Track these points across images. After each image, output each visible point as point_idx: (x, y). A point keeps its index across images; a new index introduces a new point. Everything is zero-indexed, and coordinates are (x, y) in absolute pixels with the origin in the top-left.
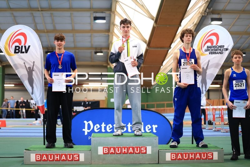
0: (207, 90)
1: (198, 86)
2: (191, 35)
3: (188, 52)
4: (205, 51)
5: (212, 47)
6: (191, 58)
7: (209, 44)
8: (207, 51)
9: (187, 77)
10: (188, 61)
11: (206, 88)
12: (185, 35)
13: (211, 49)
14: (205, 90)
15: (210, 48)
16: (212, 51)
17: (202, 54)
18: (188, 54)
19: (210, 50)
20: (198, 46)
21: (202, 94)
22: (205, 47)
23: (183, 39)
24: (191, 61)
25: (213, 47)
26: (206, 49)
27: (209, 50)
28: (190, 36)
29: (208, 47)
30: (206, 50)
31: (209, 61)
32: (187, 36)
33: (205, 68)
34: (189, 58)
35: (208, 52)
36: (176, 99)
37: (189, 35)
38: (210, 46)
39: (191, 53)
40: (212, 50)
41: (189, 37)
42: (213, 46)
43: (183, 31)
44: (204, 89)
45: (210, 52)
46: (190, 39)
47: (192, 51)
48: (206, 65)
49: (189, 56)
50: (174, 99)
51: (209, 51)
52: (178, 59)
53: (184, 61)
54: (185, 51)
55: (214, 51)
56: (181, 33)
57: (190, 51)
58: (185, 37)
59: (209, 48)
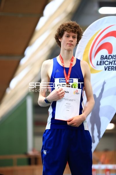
0: (101, 135)
1: (86, 128)
2: (76, 35)
3: (67, 65)
4: (97, 65)
5: (110, 57)
6: (73, 76)
7: (104, 52)
8: (100, 65)
9: (68, 107)
10: (68, 81)
11: (99, 132)
12: (66, 33)
13: (109, 60)
14: (99, 136)
15: (106, 60)
16: (110, 65)
17: (92, 70)
18: (67, 69)
19: (107, 63)
20: (84, 55)
21: (92, 143)
22: (98, 58)
23: (60, 40)
24: (72, 82)
25: (112, 57)
26: (99, 60)
27: (104, 63)
28: (74, 37)
29: (102, 57)
30: (99, 63)
31: (104, 83)
32: (68, 36)
33: (97, 96)
34: (69, 77)
35: (102, 67)
36: (45, 152)
37: (73, 34)
38: (106, 56)
39: (72, 68)
40: (110, 63)
41: (71, 39)
42: (112, 55)
43: (63, 25)
44: (96, 134)
45: (106, 66)
46: (73, 43)
47: (74, 63)
48: (100, 91)
49: (69, 73)
50: (42, 153)
51: (104, 65)
52: (50, 78)
53: (60, 82)
54: (63, 62)
55: (113, 65)
56: (59, 29)
57: (71, 64)
58: (64, 38)
59: (105, 58)
